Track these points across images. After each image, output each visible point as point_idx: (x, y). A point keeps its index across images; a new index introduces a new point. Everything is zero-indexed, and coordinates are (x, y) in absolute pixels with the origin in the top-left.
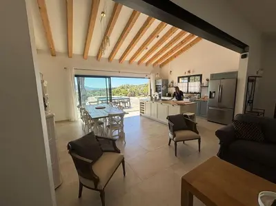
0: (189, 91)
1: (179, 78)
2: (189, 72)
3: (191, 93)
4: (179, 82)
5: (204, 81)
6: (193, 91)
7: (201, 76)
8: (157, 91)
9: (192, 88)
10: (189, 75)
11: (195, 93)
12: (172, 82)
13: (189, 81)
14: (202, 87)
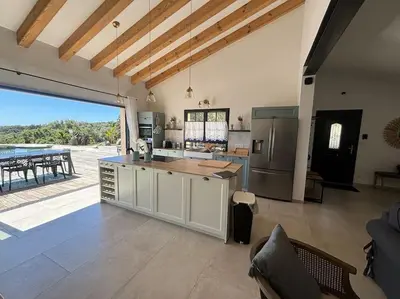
0: (207, 138)
1: (186, 112)
2: (206, 102)
3: (210, 141)
4: (186, 120)
5: (234, 120)
6: (214, 138)
7: (227, 111)
8: (141, 135)
9: (212, 133)
10: (206, 107)
11: (218, 142)
12: (174, 120)
13: (206, 120)
14: (230, 131)
